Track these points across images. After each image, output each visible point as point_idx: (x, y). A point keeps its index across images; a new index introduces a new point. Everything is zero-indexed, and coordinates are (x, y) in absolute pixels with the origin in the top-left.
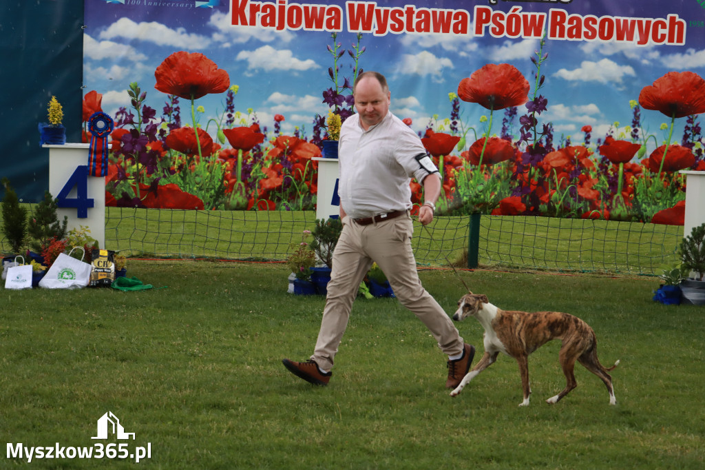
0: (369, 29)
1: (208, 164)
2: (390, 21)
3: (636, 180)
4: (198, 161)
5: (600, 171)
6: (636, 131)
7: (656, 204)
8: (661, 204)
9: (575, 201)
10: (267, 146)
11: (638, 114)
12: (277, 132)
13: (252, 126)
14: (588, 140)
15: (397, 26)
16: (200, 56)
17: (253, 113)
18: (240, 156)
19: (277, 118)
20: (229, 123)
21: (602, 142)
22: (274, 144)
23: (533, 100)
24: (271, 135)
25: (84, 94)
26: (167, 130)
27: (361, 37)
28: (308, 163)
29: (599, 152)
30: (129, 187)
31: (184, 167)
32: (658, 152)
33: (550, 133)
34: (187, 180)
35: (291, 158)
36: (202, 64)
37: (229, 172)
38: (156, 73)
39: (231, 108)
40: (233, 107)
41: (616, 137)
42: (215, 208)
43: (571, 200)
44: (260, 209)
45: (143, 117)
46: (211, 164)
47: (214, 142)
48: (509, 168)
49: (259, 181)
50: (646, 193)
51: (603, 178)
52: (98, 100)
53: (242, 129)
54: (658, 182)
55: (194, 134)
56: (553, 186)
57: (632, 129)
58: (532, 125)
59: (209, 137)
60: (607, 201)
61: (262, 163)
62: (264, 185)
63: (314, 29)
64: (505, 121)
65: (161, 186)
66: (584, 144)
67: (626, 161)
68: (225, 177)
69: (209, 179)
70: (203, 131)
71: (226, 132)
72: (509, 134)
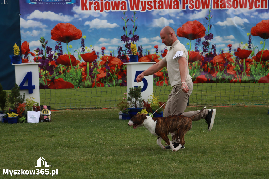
0: (139, 9)
1: (75, 69)
2: (147, 6)
3: (250, 65)
4: (71, 68)
5: (236, 63)
6: (250, 45)
7: (259, 75)
8: (261, 75)
9: (226, 75)
10: (99, 60)
11: (251, 38)
12: (103, 54)
13: (92, 53)
14: (231, 50)
15: (150, 7)
16: (69, 24)
17: (92, 47)
18: (88, 65)
19: (103, 48)
20: (83, 52)
21: (236, 50)
22: (102, 59)
23: (207, 35)
24: (101, 56)
25: (22, 43)
26: (57, 56)
27: (135, 13)
28: (116, 66)
29: (235, 55)
30: (43, 81)
31: (65, 71)
32: (259, 53)
33: (215, 48)
34: (67, 76)
35: (109, 65)
36: (70, 28)
37: (84, 72)
38: (51, 33)
39: (83, 45)
40: (84, 45)
41: (242, 48)
42: (79, 87)
43: (225, 75)
44: (97, 87)
45: (47, 51)
46: (76, 69)
47: (77, 60)
48: (199, 64)
49: (97, 75)
50: (255, 70)
51: (237, 65)
52: (27, 45)
53: (88, 54)
54: (260, 66)
55: (68, 57)
56: (217, 70)
57: (248, 45)
58: (207, 45)
59: (75, 58)
60: (239, 75)
61: (97, 67)
62: (98, 77)
63: (116, 10)
64: (196, 44)
65: (56, 79)
66: (229, 52)
67: (246, 58)
68: (82, 74)
69: (76, 75)
70: (72, 56)
71: (82, 55)
72: (198, 49)
